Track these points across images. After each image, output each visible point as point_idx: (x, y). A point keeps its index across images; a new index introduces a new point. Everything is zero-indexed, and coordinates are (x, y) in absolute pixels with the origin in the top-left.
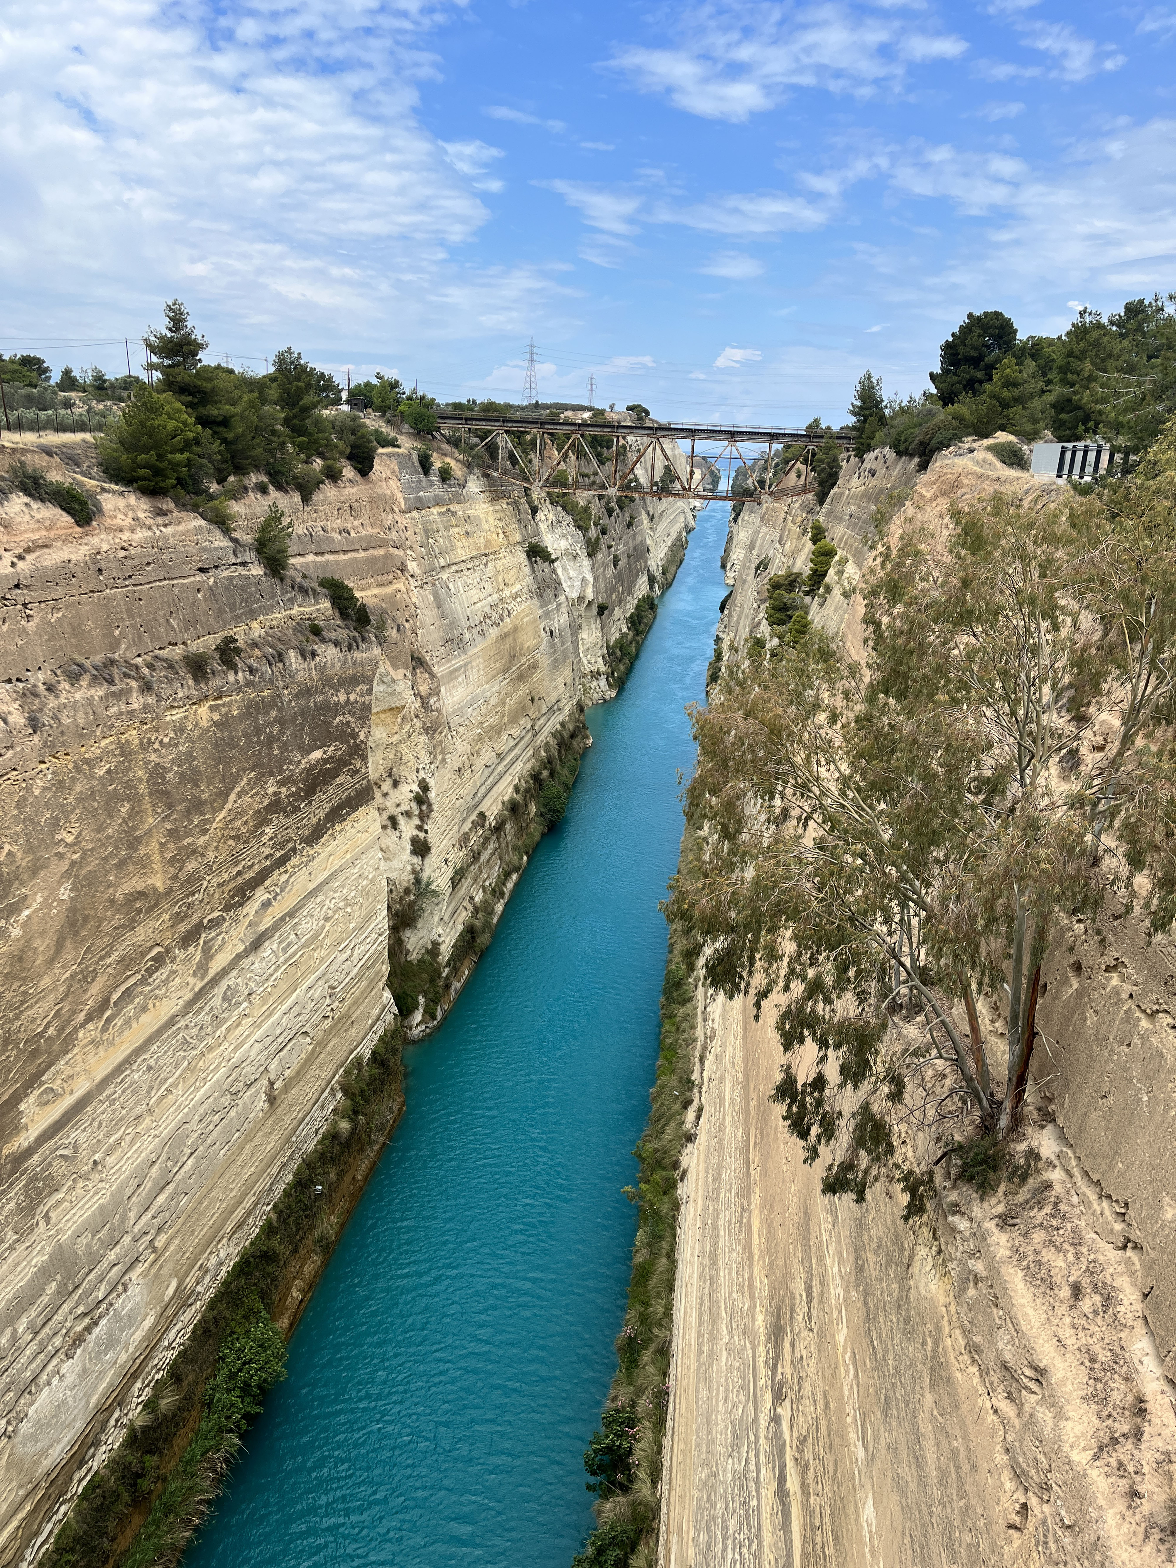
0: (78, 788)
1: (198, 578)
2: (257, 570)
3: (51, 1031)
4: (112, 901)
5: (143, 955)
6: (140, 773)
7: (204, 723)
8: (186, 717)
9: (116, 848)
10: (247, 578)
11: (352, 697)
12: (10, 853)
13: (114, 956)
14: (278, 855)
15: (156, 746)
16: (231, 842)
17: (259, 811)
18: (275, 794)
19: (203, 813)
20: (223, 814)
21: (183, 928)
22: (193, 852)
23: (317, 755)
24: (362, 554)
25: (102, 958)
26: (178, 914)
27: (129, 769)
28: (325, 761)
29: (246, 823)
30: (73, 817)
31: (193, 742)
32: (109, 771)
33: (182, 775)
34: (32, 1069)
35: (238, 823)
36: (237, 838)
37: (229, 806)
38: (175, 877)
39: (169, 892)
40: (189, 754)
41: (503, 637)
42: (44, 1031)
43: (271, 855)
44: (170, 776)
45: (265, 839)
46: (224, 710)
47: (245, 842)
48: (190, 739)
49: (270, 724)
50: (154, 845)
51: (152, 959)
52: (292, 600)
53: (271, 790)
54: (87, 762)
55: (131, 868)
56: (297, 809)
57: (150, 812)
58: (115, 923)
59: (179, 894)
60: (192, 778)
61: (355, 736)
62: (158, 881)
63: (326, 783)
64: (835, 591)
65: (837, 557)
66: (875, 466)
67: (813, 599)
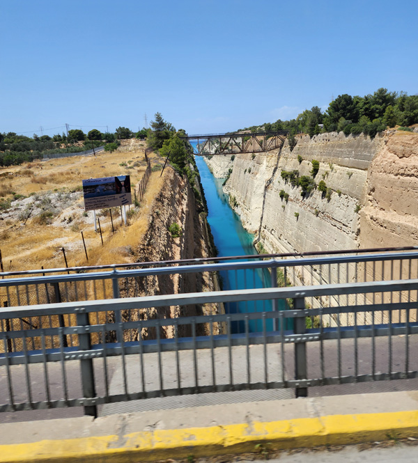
64: (331, 173)
65: (321, 164)
66: (325, 138)
67: (314, 177)
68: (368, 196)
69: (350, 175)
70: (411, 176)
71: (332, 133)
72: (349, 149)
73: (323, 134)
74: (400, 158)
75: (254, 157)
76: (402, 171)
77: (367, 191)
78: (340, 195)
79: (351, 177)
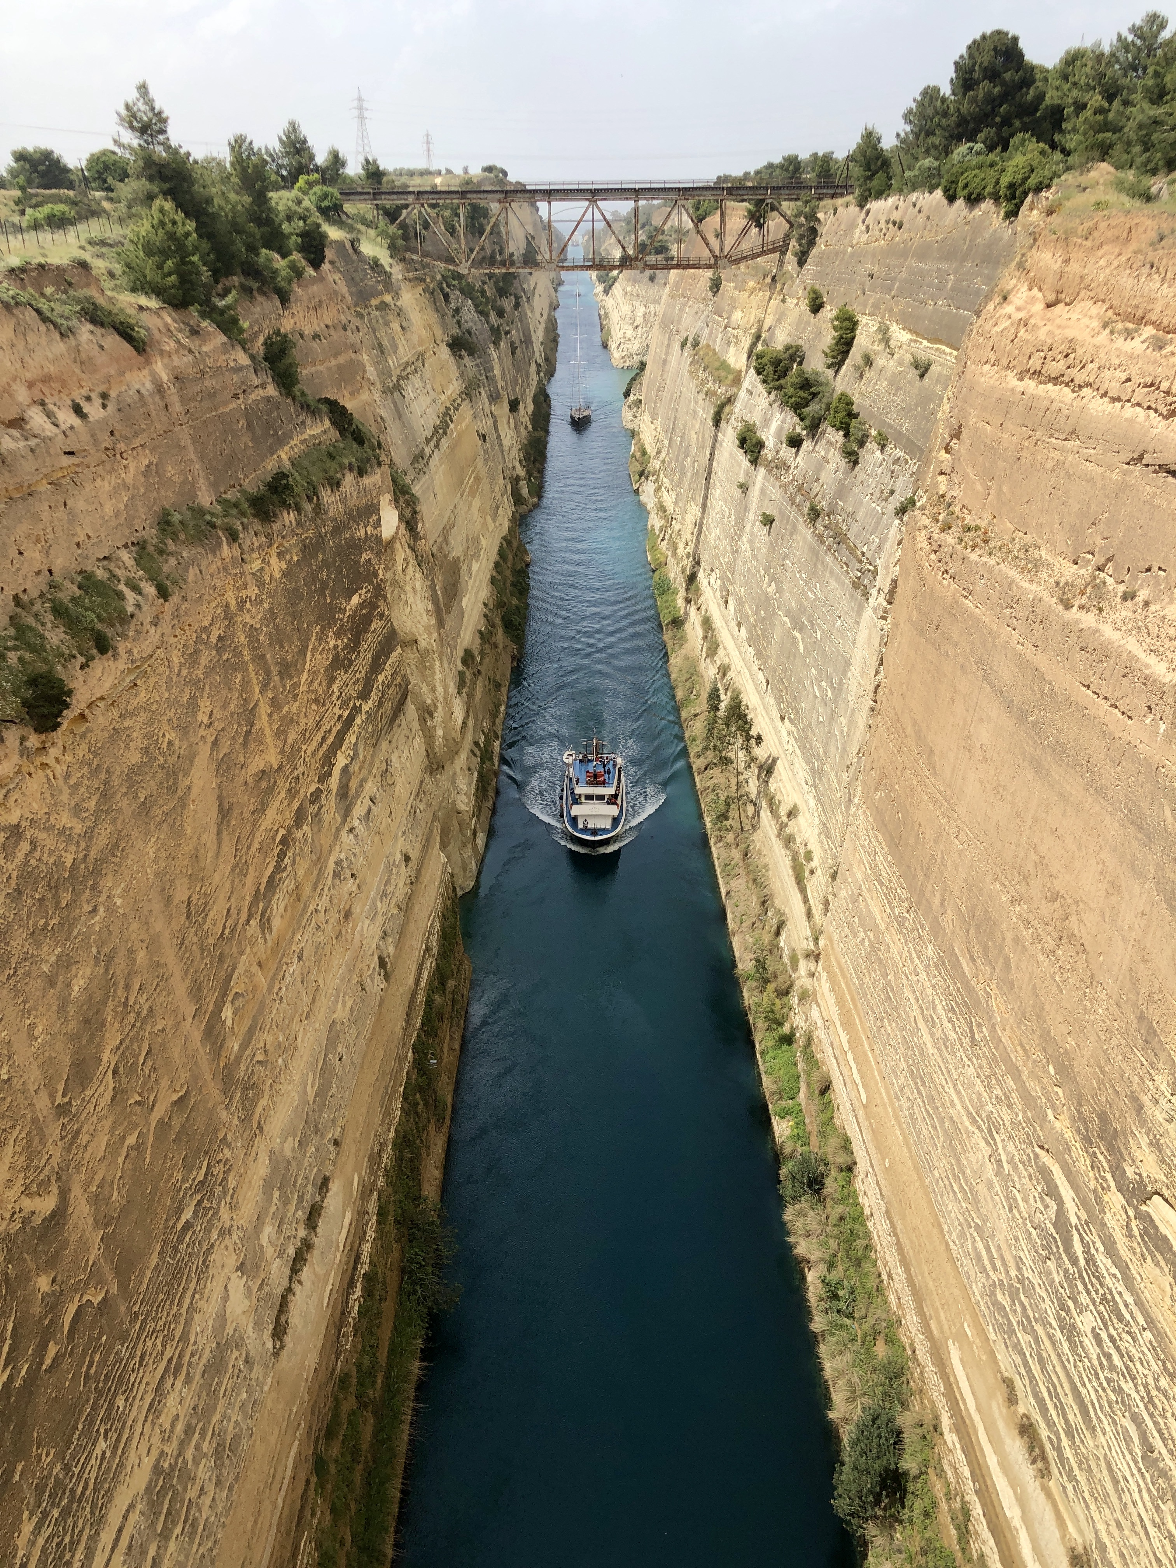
0: (204, 661)
1: (233, 405)
2: (271, 390)
3: (227, 932)
4: (246, 784)
5: (274, 839)
6: (242, 638)
7: (277, 575)
8: (262, 569)
9: (239, 725)
10: (268, 399)
11: (369, 529)
12: (170, 743)
13: (256, 845)
14: (346, 714)
15: (248, 605)
16: (314, 707)
17: (326, 670)
18: (336, 647)
19: (291, 678)
20: (305, 676)
21: (295, 805)
22: (289, 721)
23: (355, 600)
24: (334, 362)
25: (249, 847)
26: (290, 790)
27: (234, 634)
28: (362, 605)
29: (320, 684)
30: (205, 695)
31: (273, 597)
32: (220, 638)
33: (270, 635)
34: (222, 975)
35: (316, 684)
36: (316, 701)
37: (307, 667)
38: (282, 751)
39: (280, 768)
40: (271, 610)
41: (453, 448)
42: (223, 933)
43: (340, 716)
44: (262, 638)
45: (334, 698)
46: (288, 557)
47: (324, 705)
48: (270, 595)
49: (320, 569)
50: (264, 717)
51: (281, 842)
52: (303, 422)
53: (332, 644)
54: (206, 629)
55: (252, 746)
56: (351, 662)
57: (255, 681)
58: (252, 808)
59: (288, 768)
60: (278, 639)
61: (375, 574)
62: (272, 758)
63: (366, 630)
64: (880, 361)
65: (863, 320)
66: (896, 216)
67: (837, 372)
68: (943, 455)
69: (923, 369)
70: (1055, 380)
71: (914, 196)
72: (944, 266)
73: (891, 200)
74: (1049, 306)
75: (716, 286)
76: (1035, 363)
77: (942, 432)
78: (883, 447)
79: (926, 379)
